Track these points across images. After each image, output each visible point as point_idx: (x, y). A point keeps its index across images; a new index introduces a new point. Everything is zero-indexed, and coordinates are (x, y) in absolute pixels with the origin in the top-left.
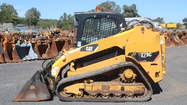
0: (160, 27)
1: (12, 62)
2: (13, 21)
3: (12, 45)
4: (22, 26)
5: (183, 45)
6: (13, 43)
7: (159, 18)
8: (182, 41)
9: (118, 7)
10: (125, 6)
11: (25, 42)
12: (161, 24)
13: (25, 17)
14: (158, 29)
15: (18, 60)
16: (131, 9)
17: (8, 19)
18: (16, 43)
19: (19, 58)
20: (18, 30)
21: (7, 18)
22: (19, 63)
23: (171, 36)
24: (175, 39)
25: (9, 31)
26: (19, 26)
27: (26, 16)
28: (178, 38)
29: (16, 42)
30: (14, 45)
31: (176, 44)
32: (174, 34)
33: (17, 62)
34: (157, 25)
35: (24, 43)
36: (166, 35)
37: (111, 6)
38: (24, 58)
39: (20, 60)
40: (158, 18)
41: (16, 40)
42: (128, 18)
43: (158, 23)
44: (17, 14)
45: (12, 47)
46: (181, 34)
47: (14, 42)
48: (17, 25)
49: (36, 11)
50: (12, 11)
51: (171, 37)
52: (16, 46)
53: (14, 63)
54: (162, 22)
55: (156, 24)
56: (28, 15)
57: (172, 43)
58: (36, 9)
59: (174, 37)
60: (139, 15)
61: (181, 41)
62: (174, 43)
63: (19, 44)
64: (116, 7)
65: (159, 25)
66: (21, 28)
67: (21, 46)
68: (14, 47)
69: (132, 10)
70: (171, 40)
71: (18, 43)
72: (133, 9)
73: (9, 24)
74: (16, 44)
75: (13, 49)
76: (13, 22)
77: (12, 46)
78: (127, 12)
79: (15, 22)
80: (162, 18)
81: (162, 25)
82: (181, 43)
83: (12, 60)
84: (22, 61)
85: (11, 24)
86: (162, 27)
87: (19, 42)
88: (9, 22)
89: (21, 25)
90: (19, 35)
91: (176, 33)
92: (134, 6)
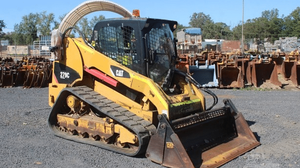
30: (187, 66)
47: (187, 62)
63: (197, 66)
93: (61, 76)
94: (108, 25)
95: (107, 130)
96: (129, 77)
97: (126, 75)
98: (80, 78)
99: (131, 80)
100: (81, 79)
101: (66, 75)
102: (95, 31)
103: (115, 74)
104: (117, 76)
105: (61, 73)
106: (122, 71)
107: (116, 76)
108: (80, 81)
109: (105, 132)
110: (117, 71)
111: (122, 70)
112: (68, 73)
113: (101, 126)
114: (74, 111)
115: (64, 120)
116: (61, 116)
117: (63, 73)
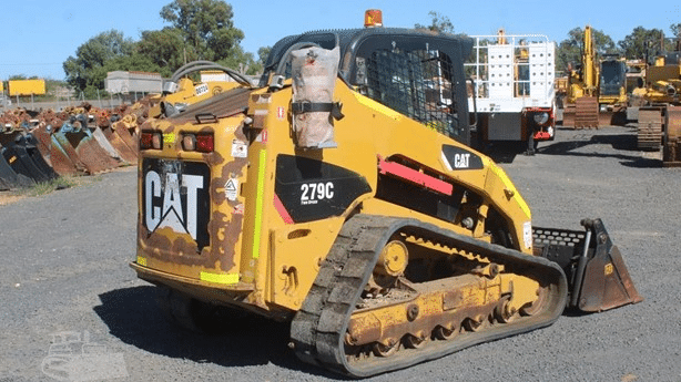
93: (304, 197)
94: (394, 44)
95: (487, 297)
96: (482, 166)
97: (475, 164)
98: (370, 190)
99: (484, 172)
100: (373, 195)
101: (324, 190)
102: (358, 59)
103: (452, 164)
104: (458, 169)
105: (304, 187)
106: (468, 155)
107: (454, 169)
109: (485, 303)
110: (457, 156)
111: (467, 152)
112: (330, 184)
113: (474, 291)
114: (380, 288)
115: (372, 322)
116: (362, 315)
117: (311, 185)
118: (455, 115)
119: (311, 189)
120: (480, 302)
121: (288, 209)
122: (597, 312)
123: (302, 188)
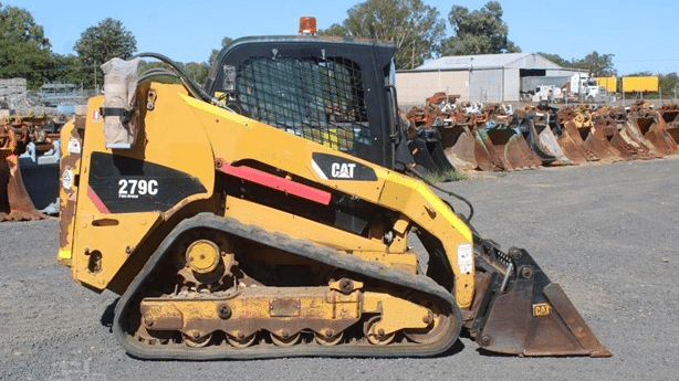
0: (594, 92)
1: (5, 220)
2: (30, 70)
3: (8, 158)
4: (62, 89)
5: (653, 156)
6: (8, 153)
7: (595, 53)
8: (653, 141)
9: (433, 11)
10: (458, 9)
11: (53, 147)
12: (597, 79)
13: (76, 54)
14: (587, 97)
15: (29, 211)
16: (483, 19)
17: (10, 62)
18: (24, 152)
19: (32, 206)
20: (47, 104)
21: (6, 58)
22: (29, 223)
23: (608, 123)
24: (622, 134)
25: (12, 107)
26: (51, 90)
27: (81, 52)
28: (635, 130)
29: (21, 148)
30: (13, 158)
31: (627, 151)
32: (621, 117)
33: (23, 220)
34: (583, 81)
35: (51, 151)
36: (586, 120)
37: (405, 12)
38: (52, 204)
39: (35, 211)
40: (589, 56)
41: (24, 140)
42: (470, 57)
43: (585, 75)
44: (45, 42)
45: (8, 165)
46: (647, 115)
47: (12, 147)
48: (45, 86)
49: (117, 33)
50: (27, 33)
51: (610, 126)
52: (20, 161)
53: (13, 224)
54: (608, 70)
55: (578, 80)
56: (88, 48)
57: (611, 148)
58: (119, 24)
59: (619, 126)
60: (512, 45)
61: (648, 143)
62: (620, 148)
63: (33, 157)
64: (425, 14)
65: (591, 84)
66: (59, 96)
67: (40, 162)
68: (13, 165)
69: (485, 23)
70: (609, 138)
71: (30, 153)
72: (488, 22)
73: (13, 80)
74: (23, 156)
75: (12, 172)
76: (29, 77)
77: (6, 161)
78: (469, 35)
79: (36, 74)
80: (606, 57)
81: (602, 81)
82: (647, 149)
83: (8, 212)
84: (43, 216)
85: (23, 81)
86: (602, 90)
87: (31, 146)
88: (15, 76)
89: (60, 85)
90: (43, 123)
91: (628, 111)
92: (495, 9)
93: (121, 191)
94: (275, 51)
95: (338, 312)
96: (374, 178)
97: (362, 174)
98: (205, 191)
99: (379, 184)
100: (207, 196)
102: (225, 67)
103: (328, 173)
104: (337, 178)
105: (123, 182)
106: (352, 166)
107: (330, 177)
108: (203, 200)
109: (334, 318)
110: (335, 165)
111: (352, 162)
112: (154, 182)
113: (318, 303)
114: (198, 283)
115: (171, 312)
116: (157, 303)
117: (130, 181)
118: (366, 124)
119: (130, 185)
120: (328, 315)
121: (103, 200)
122: (516, 355)
123: (120, 183)
